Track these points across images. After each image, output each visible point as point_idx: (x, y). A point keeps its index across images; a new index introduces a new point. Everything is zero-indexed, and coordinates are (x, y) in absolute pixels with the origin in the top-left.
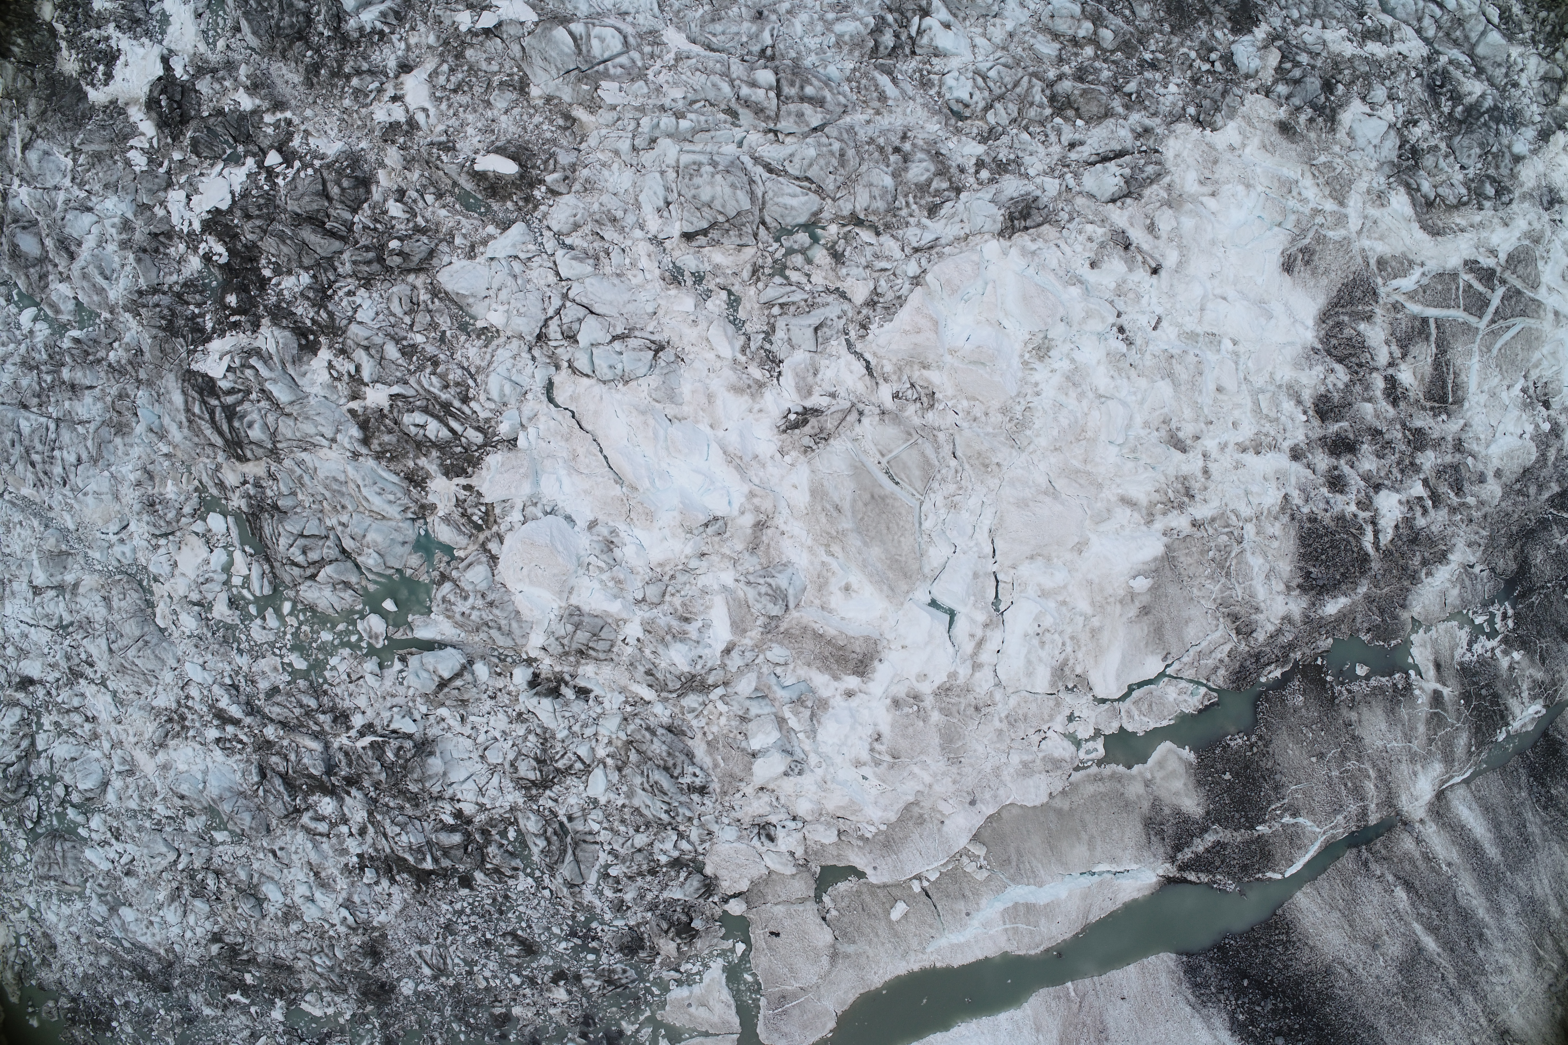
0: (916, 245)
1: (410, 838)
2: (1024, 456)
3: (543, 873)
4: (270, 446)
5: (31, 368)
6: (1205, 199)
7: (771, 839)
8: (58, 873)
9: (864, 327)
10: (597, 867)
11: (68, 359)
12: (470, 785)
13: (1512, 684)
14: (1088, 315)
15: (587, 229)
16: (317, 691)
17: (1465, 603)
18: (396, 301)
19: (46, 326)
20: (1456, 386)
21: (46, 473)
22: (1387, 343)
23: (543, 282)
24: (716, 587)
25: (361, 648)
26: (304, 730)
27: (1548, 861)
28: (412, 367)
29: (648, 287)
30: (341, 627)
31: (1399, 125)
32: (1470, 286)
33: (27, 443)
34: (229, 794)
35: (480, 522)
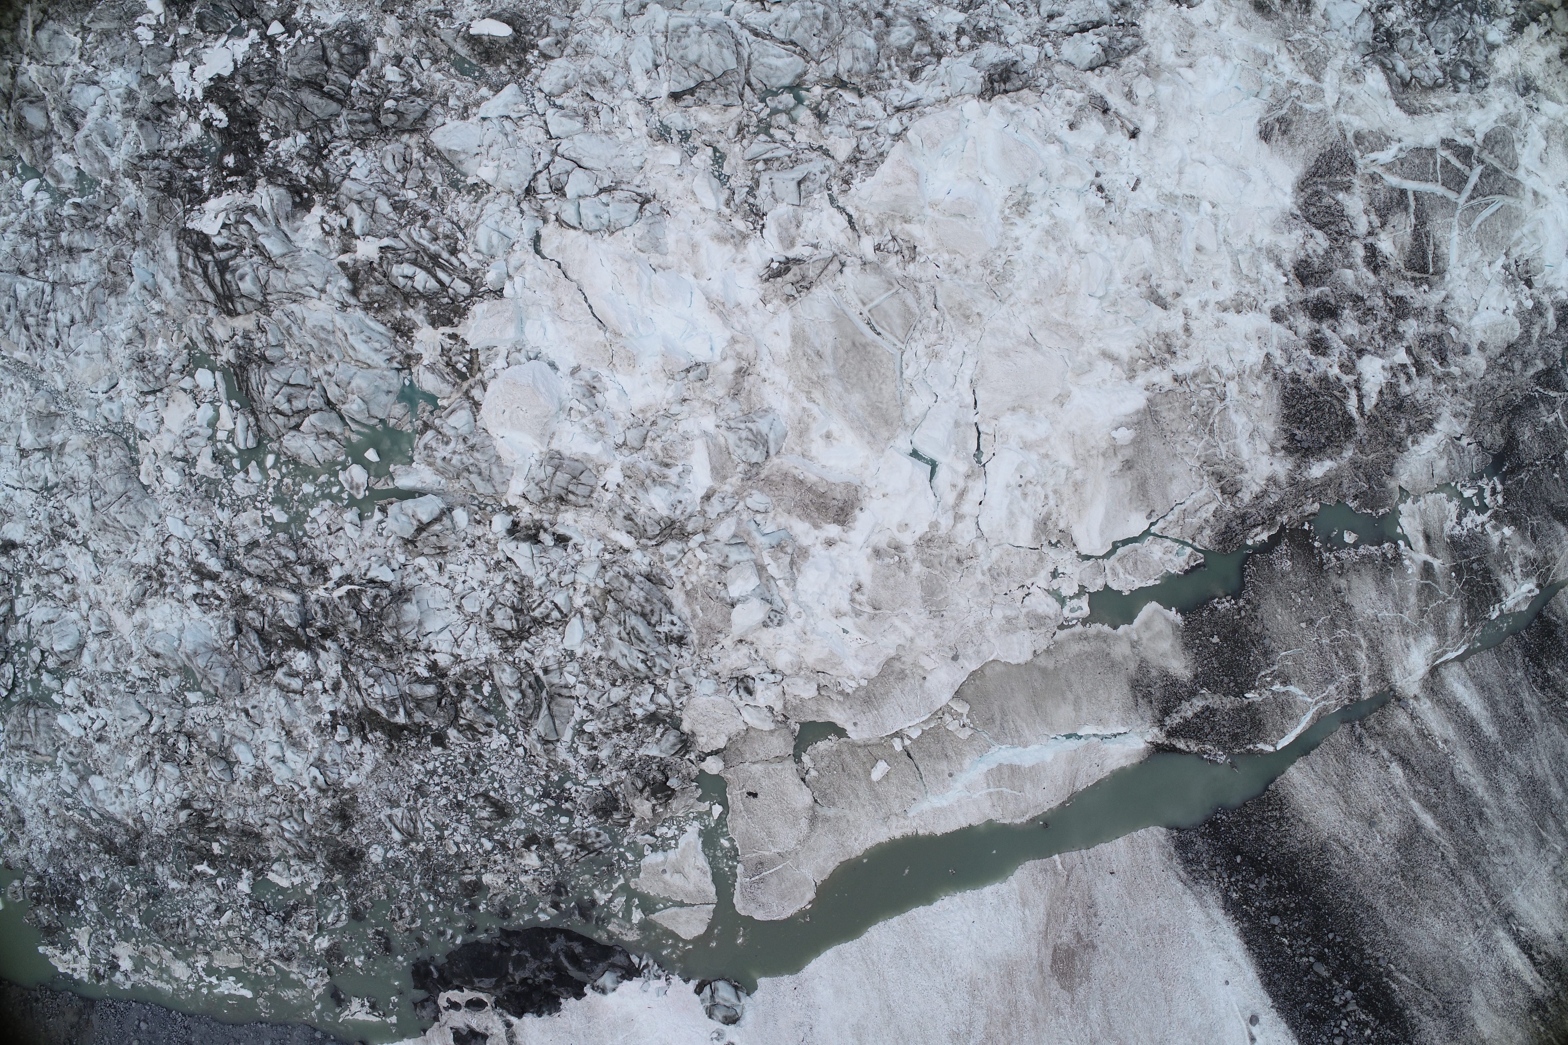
0: (897, 104)
1: (384, 690)
2: (1005, 308)
3: (517, 730)
4: (260, 299)
5: (30, 236)
6: (1182, 71)
7: (750, 692)
8: (30, 742)
9: (847, 182)
10: (572, 724)
11: (67, 225)
12: (445, 635)
13: (1504, 560)
14: (1067, 172)
15: (577, 90)
16: (296, 544)
17: (1453, 476)
18: (389, 158)
19: (47, 195)
20: (1437, 258)
21: (39, 336)
22: (1366, 212)
23: (533, 140)
24: (697, 432)
25: (341, 500)
26: (282, 584)
27: (1548, 741)
28: (403, 221)
29: (636, 143)
30: (323, 478)
31: (1373, 10)
32: (1448, 162)
33: (22, 307)
34: (203, 649)
35: (464, 370)
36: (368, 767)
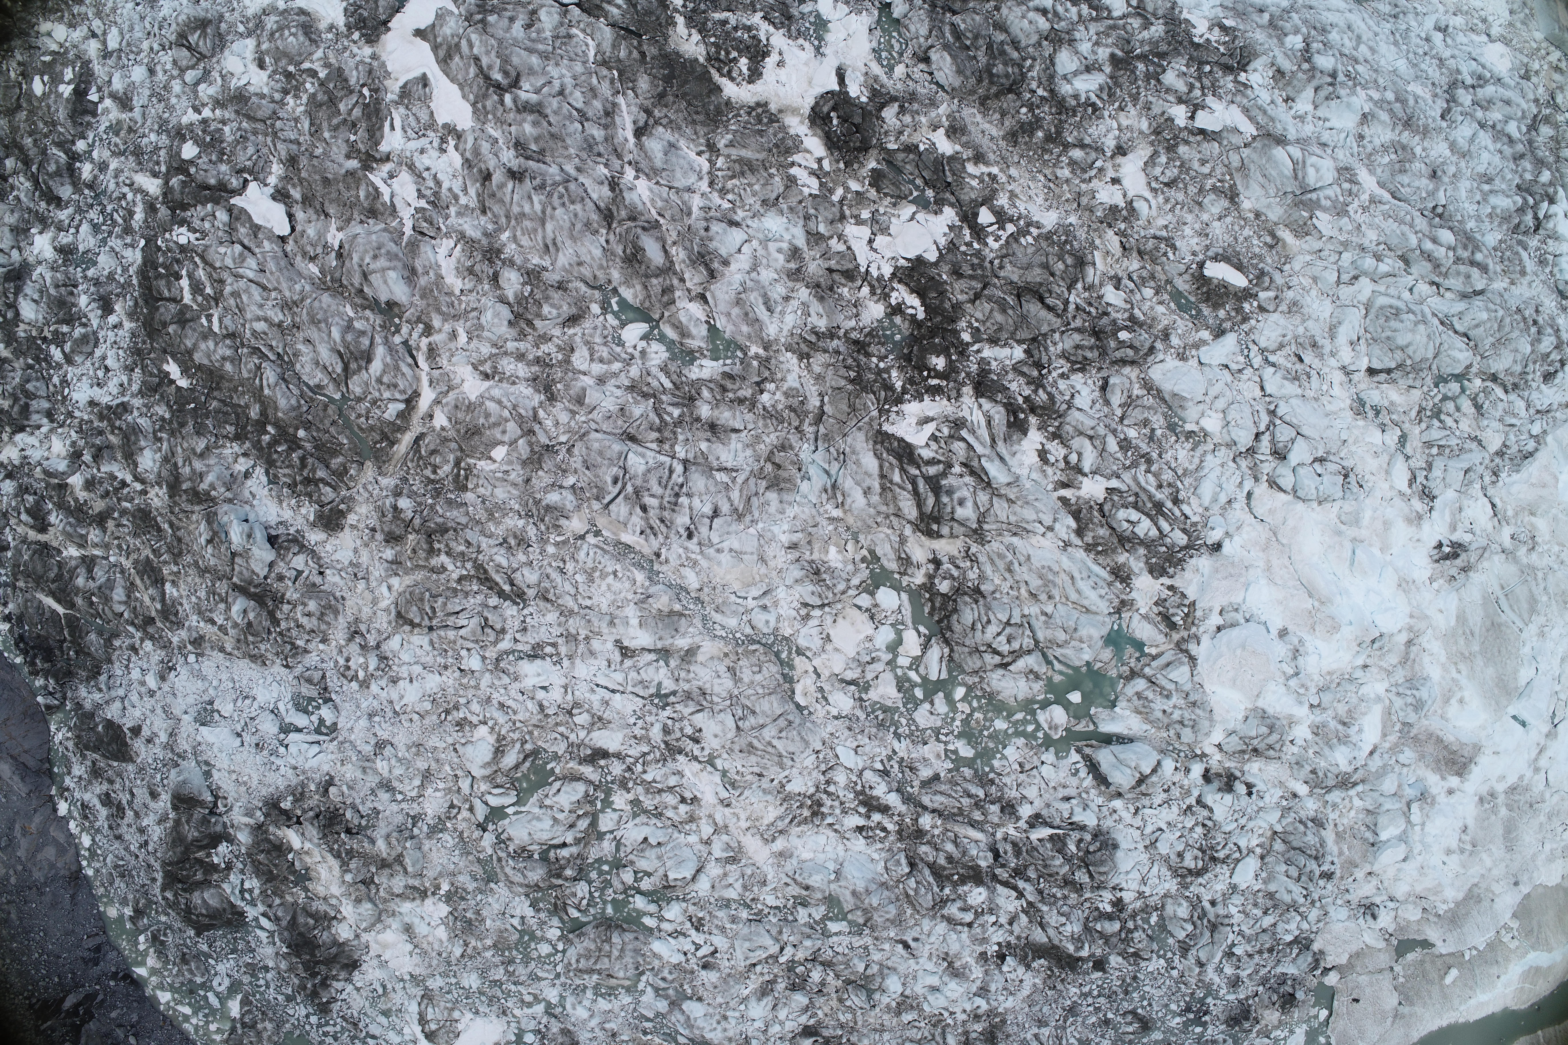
0: (1537, 408)
1: (1073, 928)
3: (1174, 955)
4: (975, 526)
5: (646, 396)
7: (1374, 917)
8: (607, 967)
9: (1496, 474)
10: (1224, 947)
11: (706, 393)
15: (1289, 350)
16: (983, 781)
18: (1118, 393)
21: (662, 521)
23: (1251, 395)
24: (1372, 696)
25: (1036, 738)
26: (960, 819)
28: (1128, 463)
29: (1341, 415)
30: (1019, 716)
33: (637, 482)
34: (874, 886)
35: (1180, 622)
36: (1026, 991)
